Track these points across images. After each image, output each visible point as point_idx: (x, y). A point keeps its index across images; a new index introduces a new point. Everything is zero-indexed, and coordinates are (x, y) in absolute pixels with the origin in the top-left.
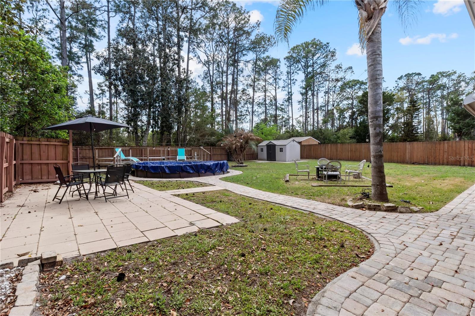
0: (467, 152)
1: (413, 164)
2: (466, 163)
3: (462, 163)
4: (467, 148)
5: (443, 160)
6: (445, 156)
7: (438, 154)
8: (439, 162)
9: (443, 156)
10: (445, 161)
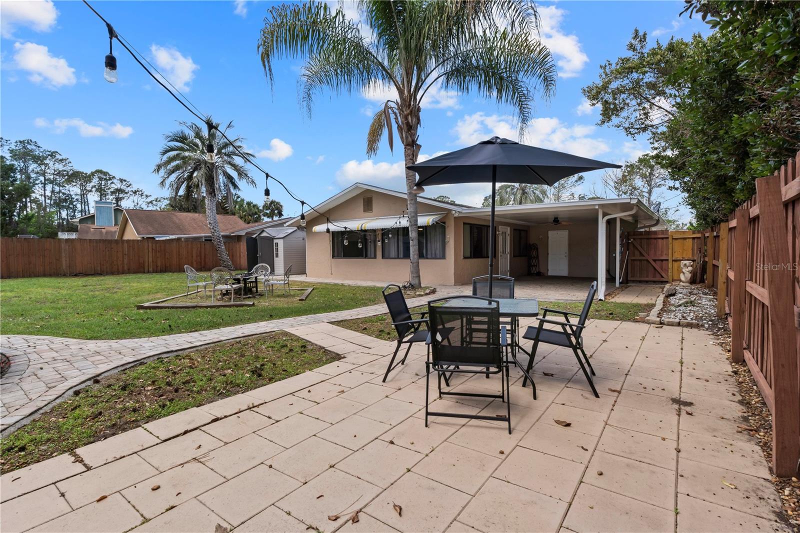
0: (150, 255)
1: (76, 275)
2: (151, 269)
3: (146, 270)
4: (150, 250)
5: (123, 267)
6: (126, 261)
7: (115, 259)
8: (118, 270)
9: (123, 261)
10: (126, 268)
